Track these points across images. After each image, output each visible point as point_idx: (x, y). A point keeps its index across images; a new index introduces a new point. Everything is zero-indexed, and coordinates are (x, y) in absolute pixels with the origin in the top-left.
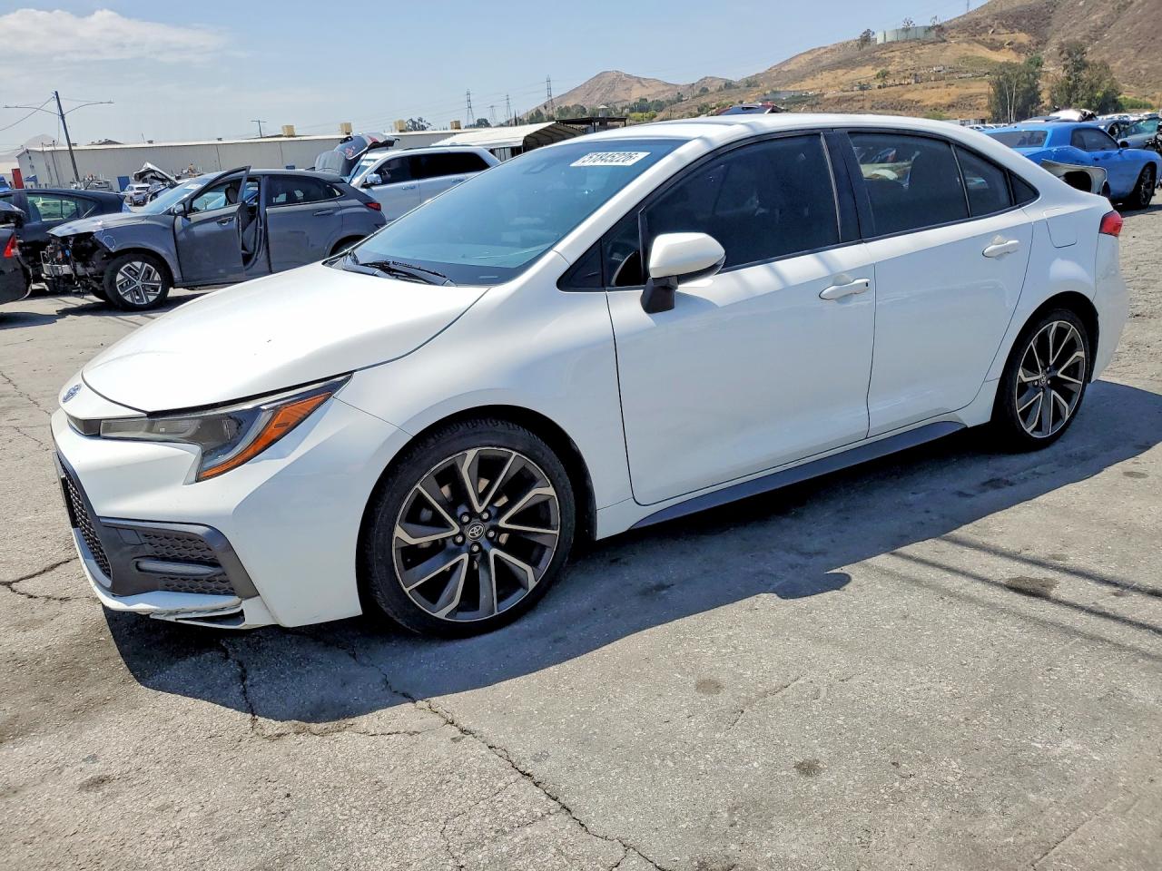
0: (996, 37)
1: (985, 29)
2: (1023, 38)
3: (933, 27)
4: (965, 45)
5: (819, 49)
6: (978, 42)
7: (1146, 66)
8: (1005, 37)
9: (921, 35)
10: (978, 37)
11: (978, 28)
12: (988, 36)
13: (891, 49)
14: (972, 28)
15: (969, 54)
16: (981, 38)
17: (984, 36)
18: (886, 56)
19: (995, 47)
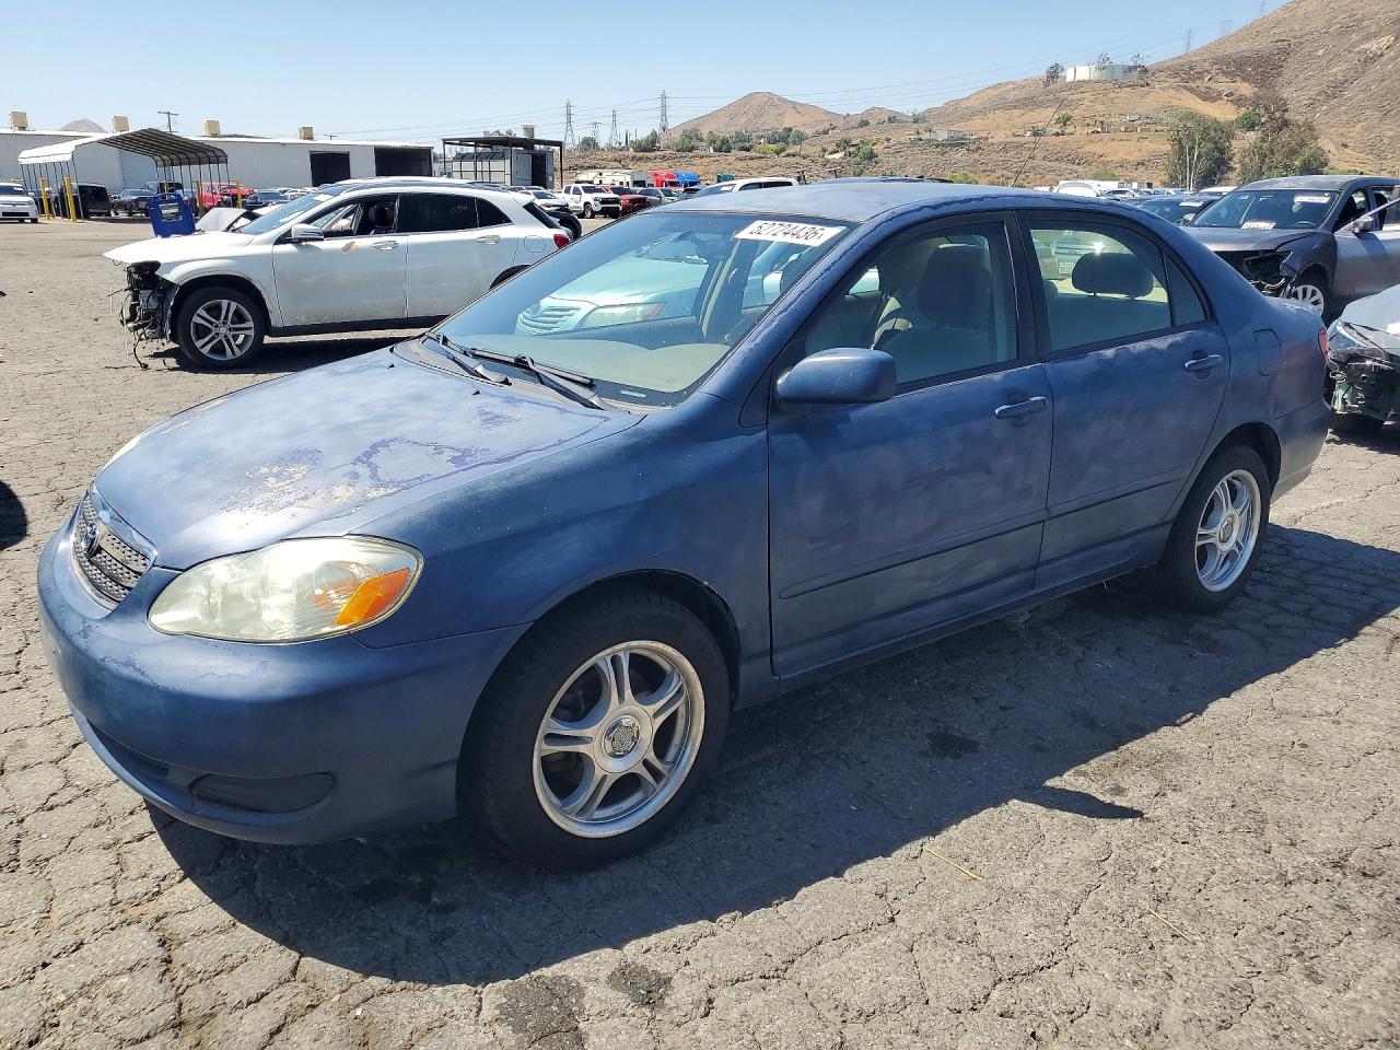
0: (1212, 85)
1: (1200, 75)
2: (1246, 89)
3: (1135, 68)
4: (1172, 92)
5: (1007, 83)
6: (1191, 90)
7: (1391, 133)
8: (1224, 85)
9: (1119, 75)
10: (1191, 84)
11: (1192, 72)
12: (1202, 84)
13: (1080, 90)
14: (1186, 73)
15: (1175, 103)
16: (1194, 85)
17: (1199, 83)
18: (1073, 97)
19: (1209, 97)
